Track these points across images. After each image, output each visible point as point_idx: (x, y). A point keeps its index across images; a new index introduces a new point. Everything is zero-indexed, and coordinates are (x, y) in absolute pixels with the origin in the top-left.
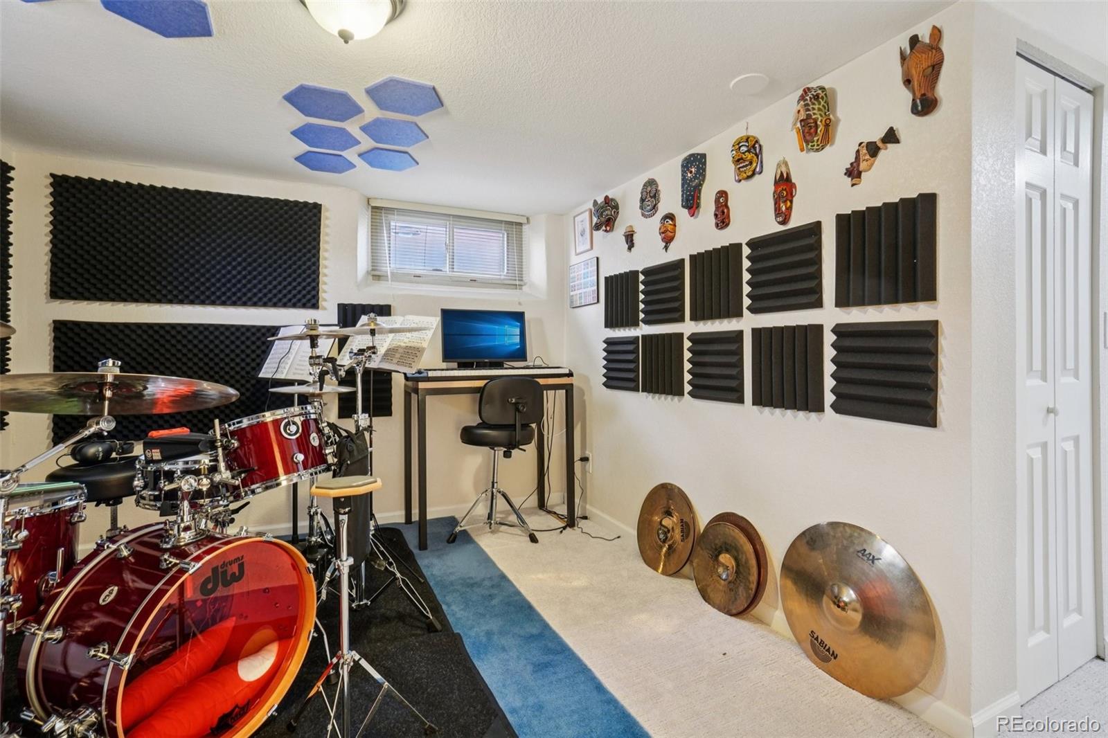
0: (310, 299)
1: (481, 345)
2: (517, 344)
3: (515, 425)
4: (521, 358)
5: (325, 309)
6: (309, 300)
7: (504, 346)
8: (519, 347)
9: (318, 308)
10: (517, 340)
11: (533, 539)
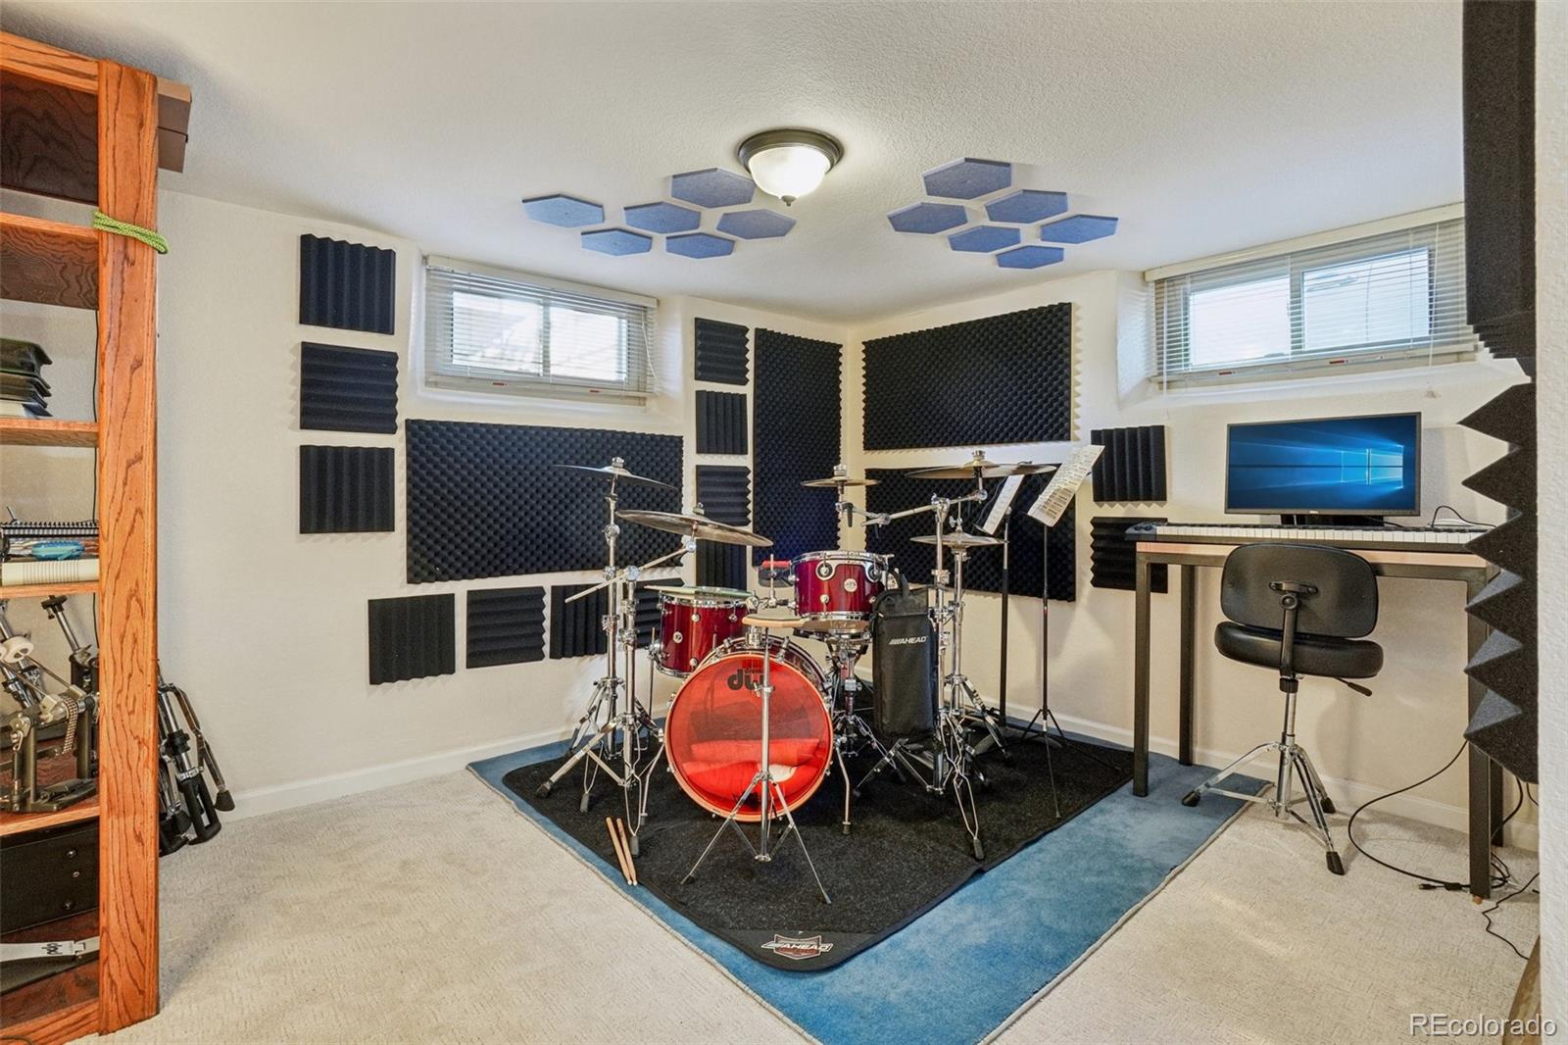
0: (1057, 428)
1: (1298, 484)
2: (1397, 483)
3: (1283, 631)
4: (1407, 508)
5: (1078, 439)
6: (1057, 430)
7: (1364, 486)
8: (1402, 487)
9: (1069, 439)
10: (1398, 475)
11: (1335, 865)
